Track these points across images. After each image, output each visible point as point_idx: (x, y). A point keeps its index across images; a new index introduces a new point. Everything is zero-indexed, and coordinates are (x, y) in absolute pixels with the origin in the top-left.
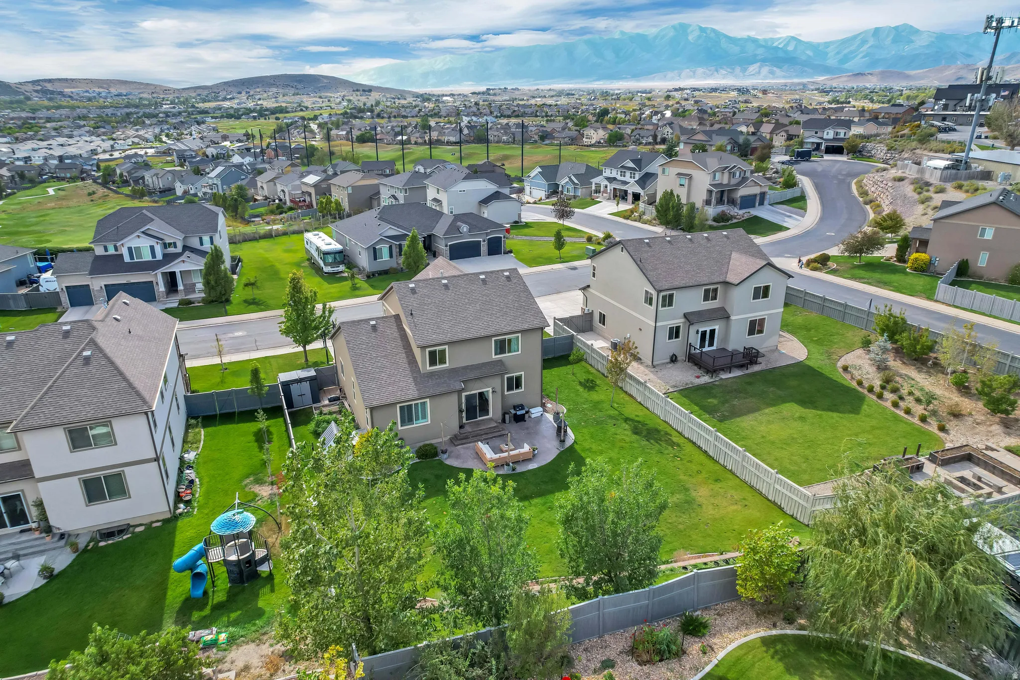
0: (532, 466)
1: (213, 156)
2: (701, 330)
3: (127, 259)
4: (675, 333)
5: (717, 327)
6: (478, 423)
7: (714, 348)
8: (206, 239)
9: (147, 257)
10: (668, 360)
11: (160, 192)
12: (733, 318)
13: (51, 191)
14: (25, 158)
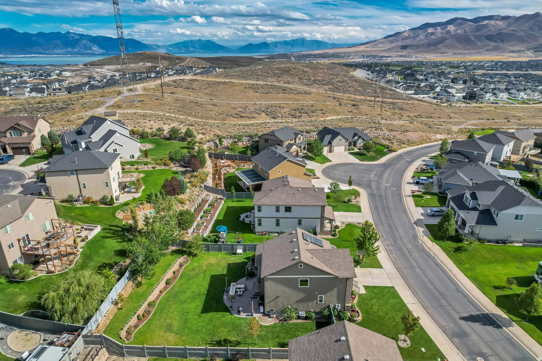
0: (225, 297)
3: (464, 200)
8: (496, 212)
9: (468, 204)
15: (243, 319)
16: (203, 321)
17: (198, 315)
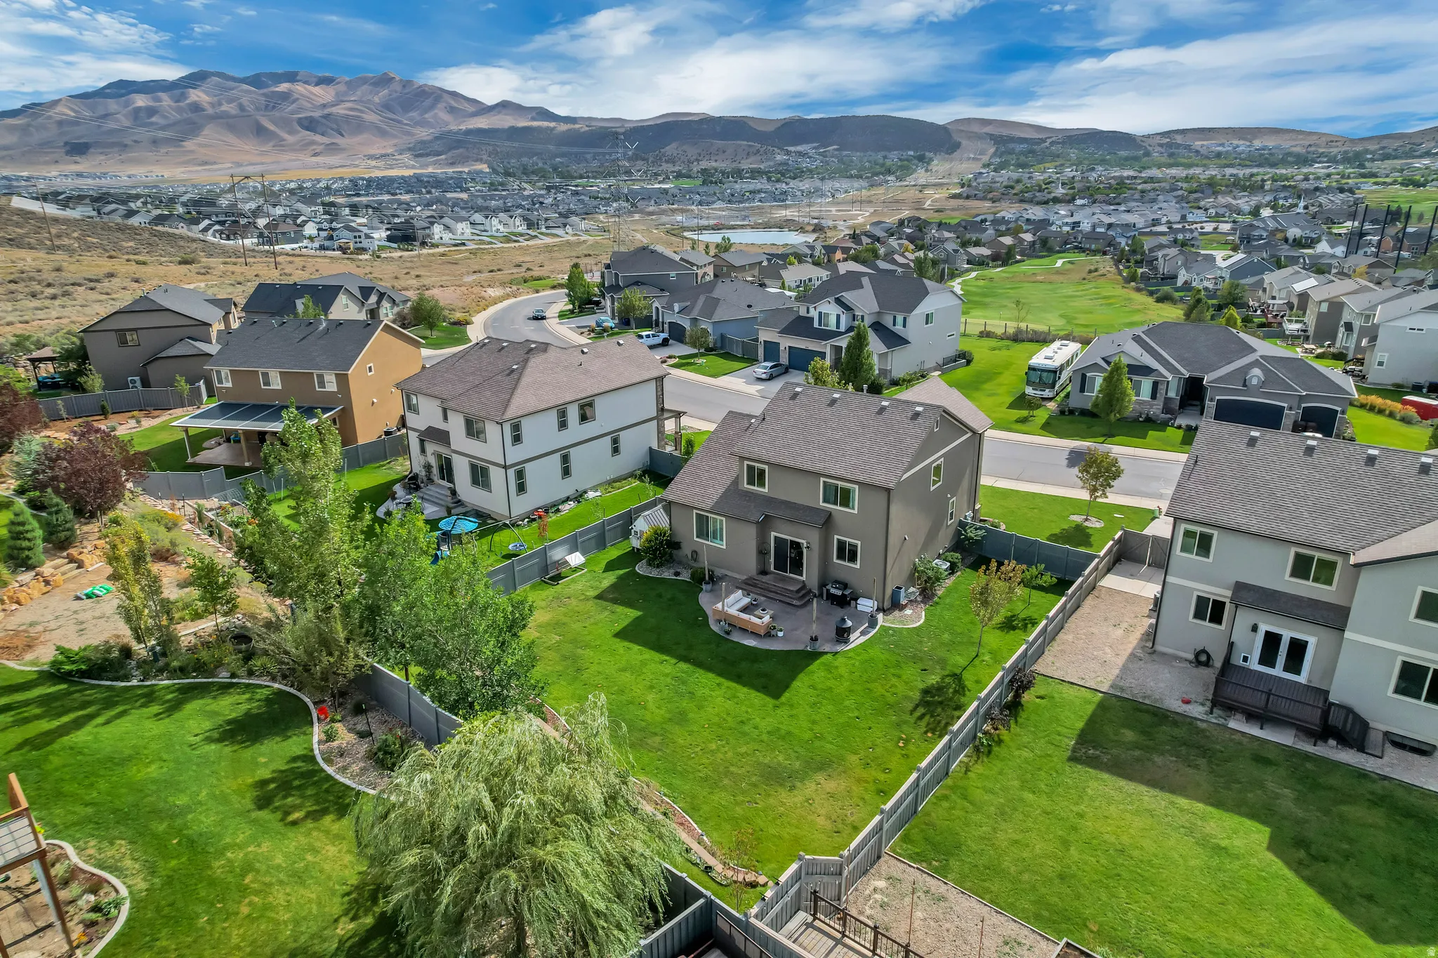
0: (751, 642)
1: (1295, 240)
2: (1263, 628)
3: (816, 325)
4: (1212, 611)
5: (1312, 641)
6: (784, 579)
7: (1302, 678)
8: (900, 319)
9: (833, 327)
10: (1191, 657)
11: (1162, 279)
12: (1347, 634)
13: (1059, 263)
14: (1074, 223)
15: (871, 642)
16: (815, 705)
17: (778, 706)
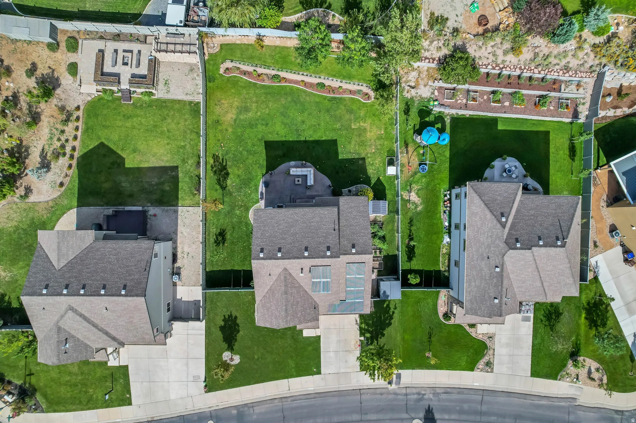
15: (257, 190)
16: (254, 145)
17: (263, 137)
